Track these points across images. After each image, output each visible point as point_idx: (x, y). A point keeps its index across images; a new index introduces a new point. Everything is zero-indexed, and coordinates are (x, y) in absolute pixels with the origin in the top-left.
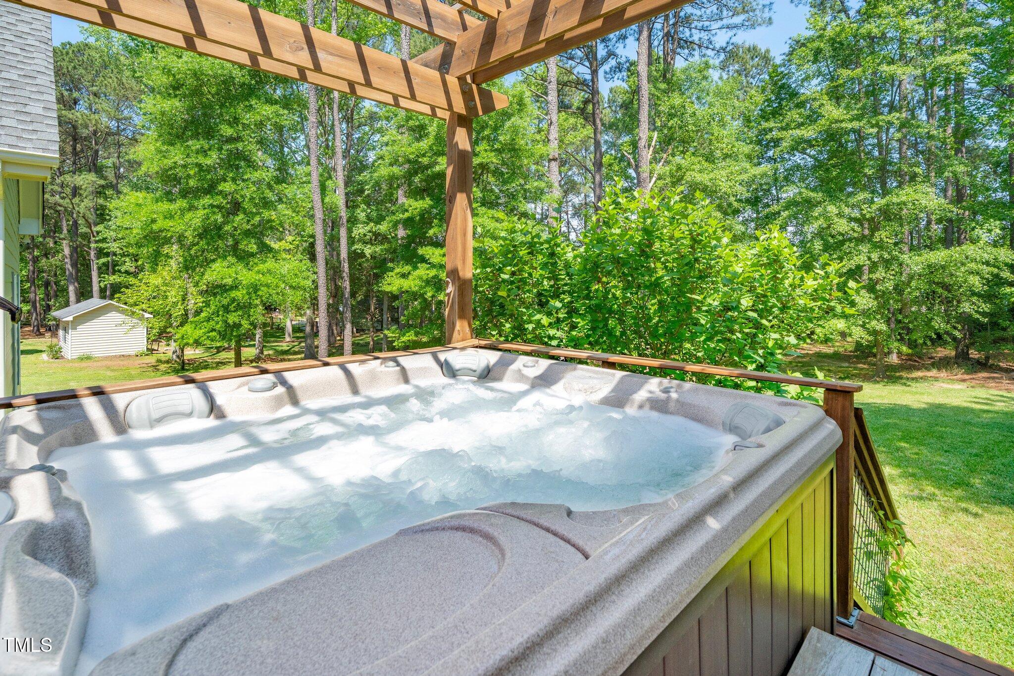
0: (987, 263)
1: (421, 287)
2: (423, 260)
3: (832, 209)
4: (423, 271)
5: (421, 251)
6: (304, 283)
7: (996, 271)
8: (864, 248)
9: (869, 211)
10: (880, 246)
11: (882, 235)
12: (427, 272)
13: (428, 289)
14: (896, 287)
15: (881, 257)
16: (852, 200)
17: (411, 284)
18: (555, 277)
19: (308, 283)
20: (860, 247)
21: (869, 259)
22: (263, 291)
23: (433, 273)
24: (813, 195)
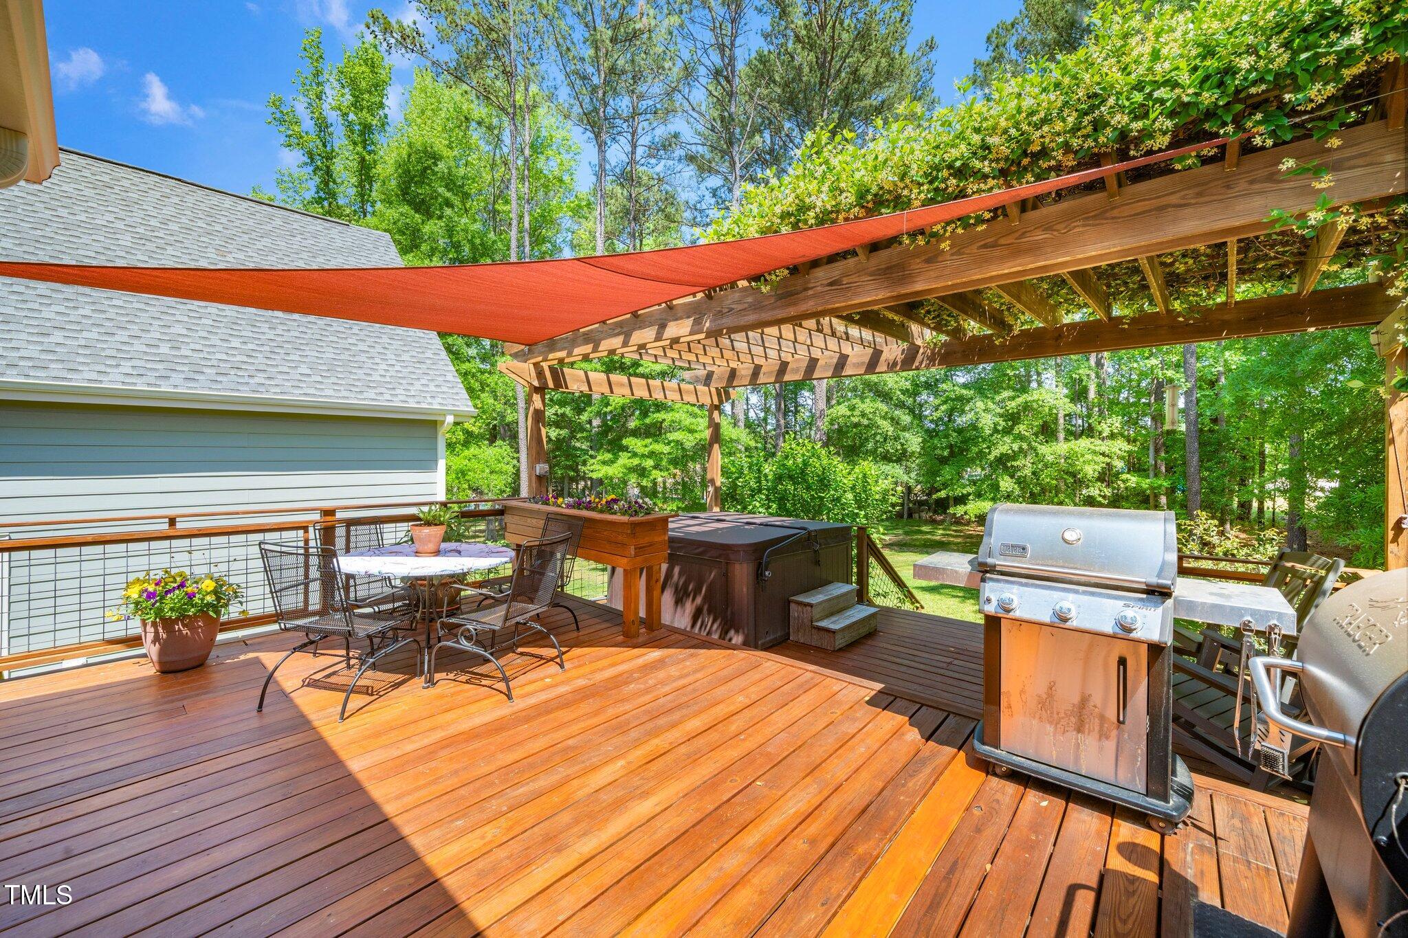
0: (1103, 454)
1: (625, 474)
2: (625, 449)
3: (980, 405)
4: (624, 460)
5: (625, 442)
6: (505, 468)
7: (1109, 460)
8: (1008, 439)
9: (1012, 405)
10: (1021, 437)
11: (1021, 428)
12: (631, 461)
13: (631, 476)
14: (1034, 473)
15: (1020, 448)
16: (998, 398)
17: (615, 471)
18: (759, 482)
19: (510, 469)
20: (1005, 439)
21: (1011, 448)
22: (470, 475)
23: (636, 461)
24: (964, 392)
